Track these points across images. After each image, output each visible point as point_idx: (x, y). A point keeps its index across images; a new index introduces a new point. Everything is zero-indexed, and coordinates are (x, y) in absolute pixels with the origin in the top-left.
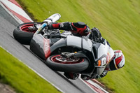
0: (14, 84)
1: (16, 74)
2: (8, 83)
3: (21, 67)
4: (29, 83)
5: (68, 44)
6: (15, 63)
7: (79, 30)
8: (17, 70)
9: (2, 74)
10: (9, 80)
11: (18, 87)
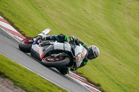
0: (11, 77)
1: (12, 70)
2: (7, 77)
3: (14, 65)
4: (22, 75)
6: (9, 63)
8: (12, 67)
9: (2, 71)
10: (7, 75)
11: (15, 79)
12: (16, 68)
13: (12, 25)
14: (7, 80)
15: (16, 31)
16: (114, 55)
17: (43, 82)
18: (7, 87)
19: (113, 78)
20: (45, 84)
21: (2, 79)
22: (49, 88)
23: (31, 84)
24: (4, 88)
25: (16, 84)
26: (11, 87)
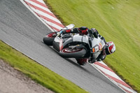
5: (74, 40)
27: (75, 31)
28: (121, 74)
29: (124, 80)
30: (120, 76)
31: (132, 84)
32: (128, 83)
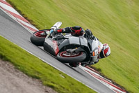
0: (12, 60)
2: (8, 60)
4: (23, 58)
5: (71, 43)
6: (11, 46)
7: (76, 32)
9: (3, 54)
10: (9, 58)
11: (16, 62)
12: (17, 51)
13: (15, 7)
14: (8, 63)
15: (18, 14)
16: (116, 40)
17: (44, 66)
18: (8, 70)
19: (113, 63)
20: (46, 68)
21: (3, 63)
22: (50, 72)
23: (32, 68)
24: (5, 71)
25: (17, 67)
26: (11, 71)
27: (68, 31)
28: (19, 9)
29: (23, 15)
30: (19, 11)
31: (30, 18)
32: (26, 18)
